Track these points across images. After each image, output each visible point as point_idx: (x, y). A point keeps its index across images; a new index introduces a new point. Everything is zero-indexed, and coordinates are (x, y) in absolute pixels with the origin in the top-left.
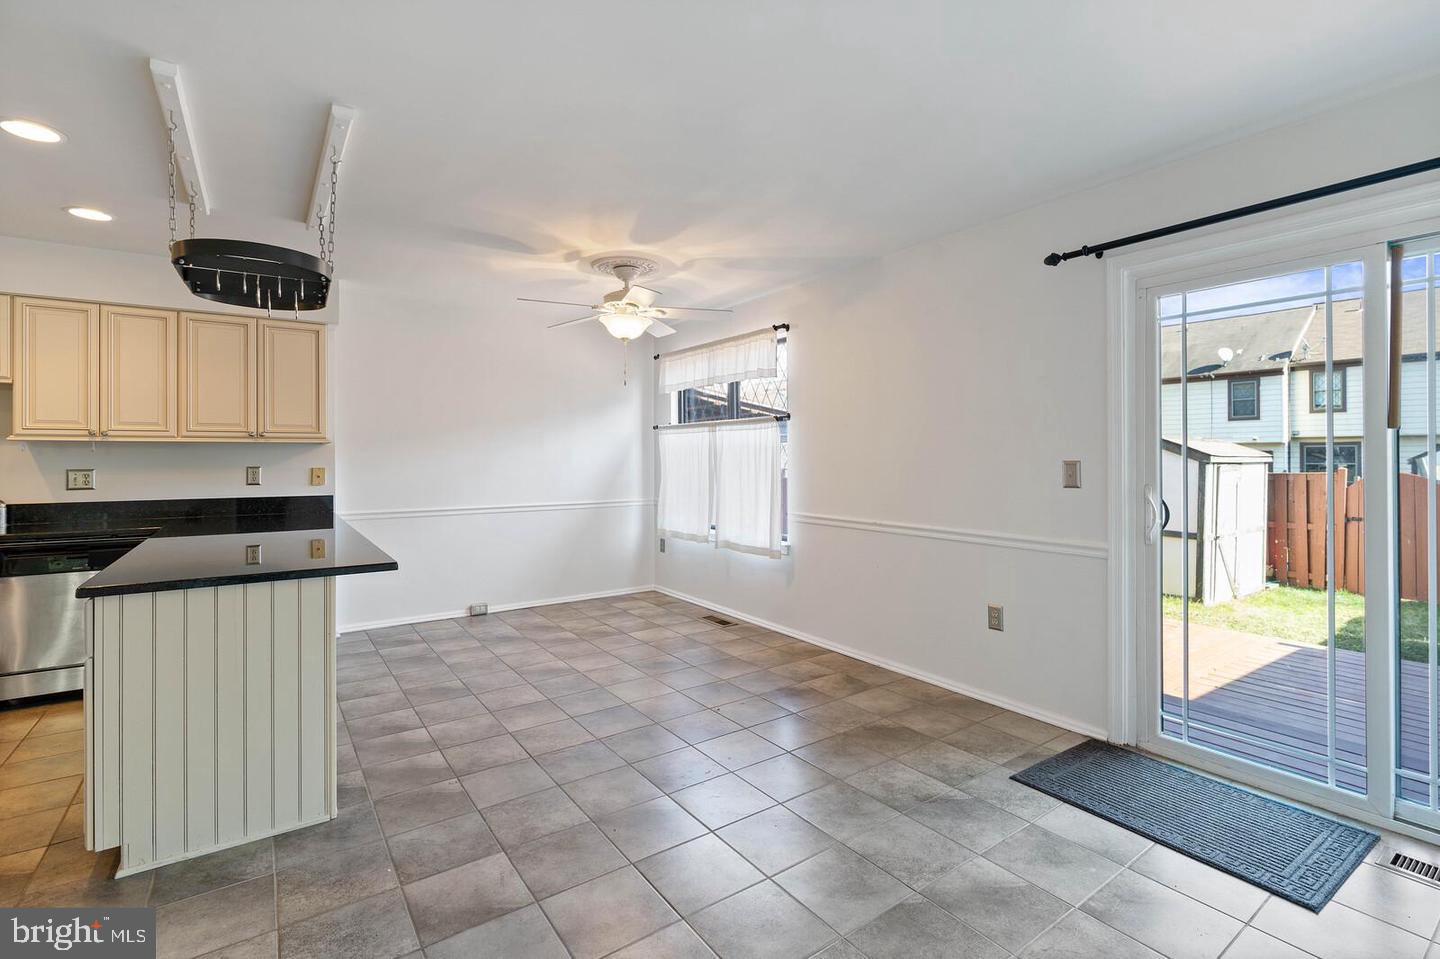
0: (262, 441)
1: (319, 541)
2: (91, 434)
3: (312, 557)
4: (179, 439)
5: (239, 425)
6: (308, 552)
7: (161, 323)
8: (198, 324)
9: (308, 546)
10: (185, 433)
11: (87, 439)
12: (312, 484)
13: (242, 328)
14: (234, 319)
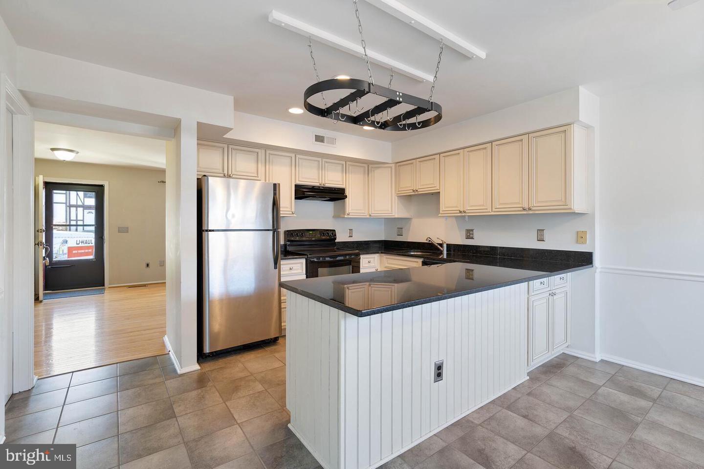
0: (531, 213)
4: (492, 213)
7: (485, 151)
8: (500, 147)
10: (494, 210)
12: (577, 242)
13: (520, 143)
14: (516, 138)
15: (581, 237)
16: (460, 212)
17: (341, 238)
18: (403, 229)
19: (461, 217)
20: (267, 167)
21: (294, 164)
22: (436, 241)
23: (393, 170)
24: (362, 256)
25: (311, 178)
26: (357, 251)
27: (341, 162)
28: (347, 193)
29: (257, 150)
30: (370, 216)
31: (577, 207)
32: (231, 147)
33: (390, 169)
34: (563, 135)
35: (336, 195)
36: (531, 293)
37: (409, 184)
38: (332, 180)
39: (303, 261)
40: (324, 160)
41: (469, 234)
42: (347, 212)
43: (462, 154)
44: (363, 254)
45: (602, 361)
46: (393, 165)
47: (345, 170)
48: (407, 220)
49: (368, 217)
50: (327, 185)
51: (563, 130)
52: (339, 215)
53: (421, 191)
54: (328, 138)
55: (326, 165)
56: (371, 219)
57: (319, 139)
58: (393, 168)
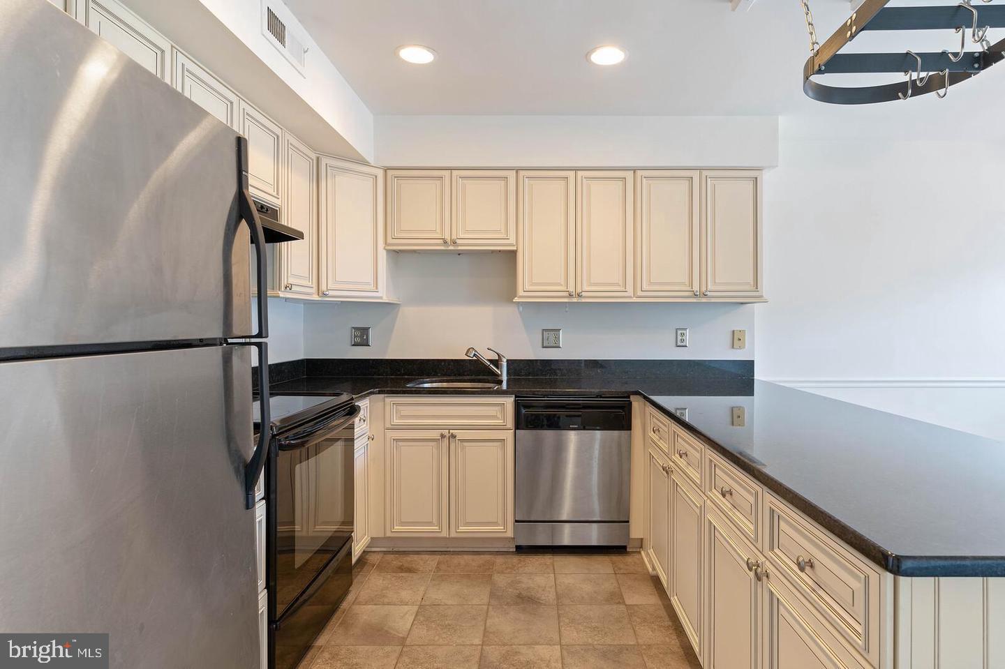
0: (704, 300)
1: (739, 408)
2: (571, 295)
3: (733, 424)
4: (635, 300)
5: (683, 284)
6: (729, 419)
7: (620, 183)
8: (650, 182)
9: (728, 413)
10: (640, 293)
11: (566, 300)
12: (733, 347)
13: (687, 181)
14: (680, 173)
15: (736, 339)
18: (372, 330)
23: (380, 186)
34: (753, 182)
41: (550, 339)
46: (380, 173)
47: (281, 157)
48: (385, 309)
49: (317, 298)
51: (753, 175)
53: (465, 245)
55: (247, 122)
58: (380, 179)
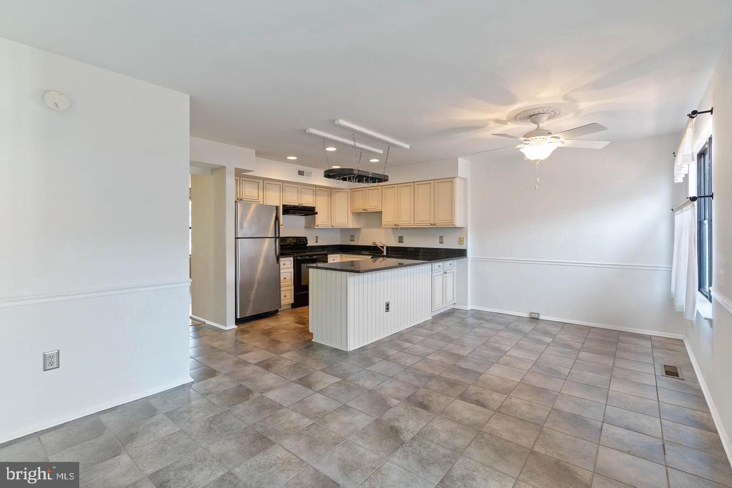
0: (435, 227)
5: (429, 221)
7: (410, 187)
8: (418, 186)
10: (415, 224)
12: (459, 244)
13: (429, 185)
14: (428, 182)
15: (461, 241)
16: (395, 225)
17: (311, 243)
18: (355, 237)
19: (396, 228)
20: (265, 192)
21: (282, 190)
22: (379, 245)
23: (349, 195)
24: (329, 256)
25: (293, 200)
26: (326, 252)
27: (313, 188)
28: (317, 210)
29: (257, 181)
30: (332, 227)
31: (458, 224)
32: (242, 178)
33: (346, 193)
34: (451, 183)
35: (309, 212)
36: (433, 272)
37: (360, 205)
38: (307, 200)
39: (292, 259)
40: (302, 187)
41: (401, 240)
42: (317, 224)
43: (396, 189)
44: (330, 254)
45: (471, 309)
46: (349, 191)
47: (315, 194)
48: (357, 230)
49: (331, 227)
50: (304, 205)
51: (451, 180)
52: (310, 225)
53: (370, 210)
54: (307, 172)
55: (303, 190)
56: (333, 229)
57: (301, 173)
58: (349, 193)
